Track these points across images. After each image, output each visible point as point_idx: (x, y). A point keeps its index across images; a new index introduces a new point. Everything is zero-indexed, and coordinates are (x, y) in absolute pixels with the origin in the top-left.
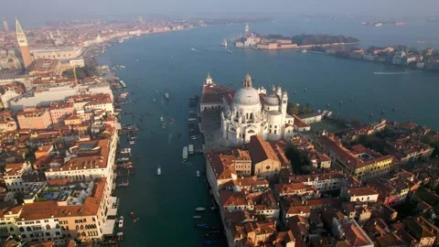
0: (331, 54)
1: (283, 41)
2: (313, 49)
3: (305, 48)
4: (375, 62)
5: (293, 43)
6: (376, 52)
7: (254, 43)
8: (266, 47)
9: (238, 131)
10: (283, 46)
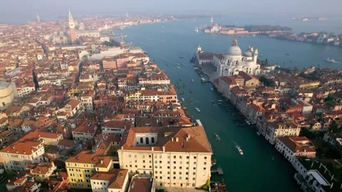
0: (273, 37)
1: (237, 29)
2: (259, 34)
3: (254, 33)
4: (305, 42)
5: (245, 30)
6: (305, 36)
7: (217, 30)
8: (226, 32)
9: (230, 70)
10: (238, 32)
